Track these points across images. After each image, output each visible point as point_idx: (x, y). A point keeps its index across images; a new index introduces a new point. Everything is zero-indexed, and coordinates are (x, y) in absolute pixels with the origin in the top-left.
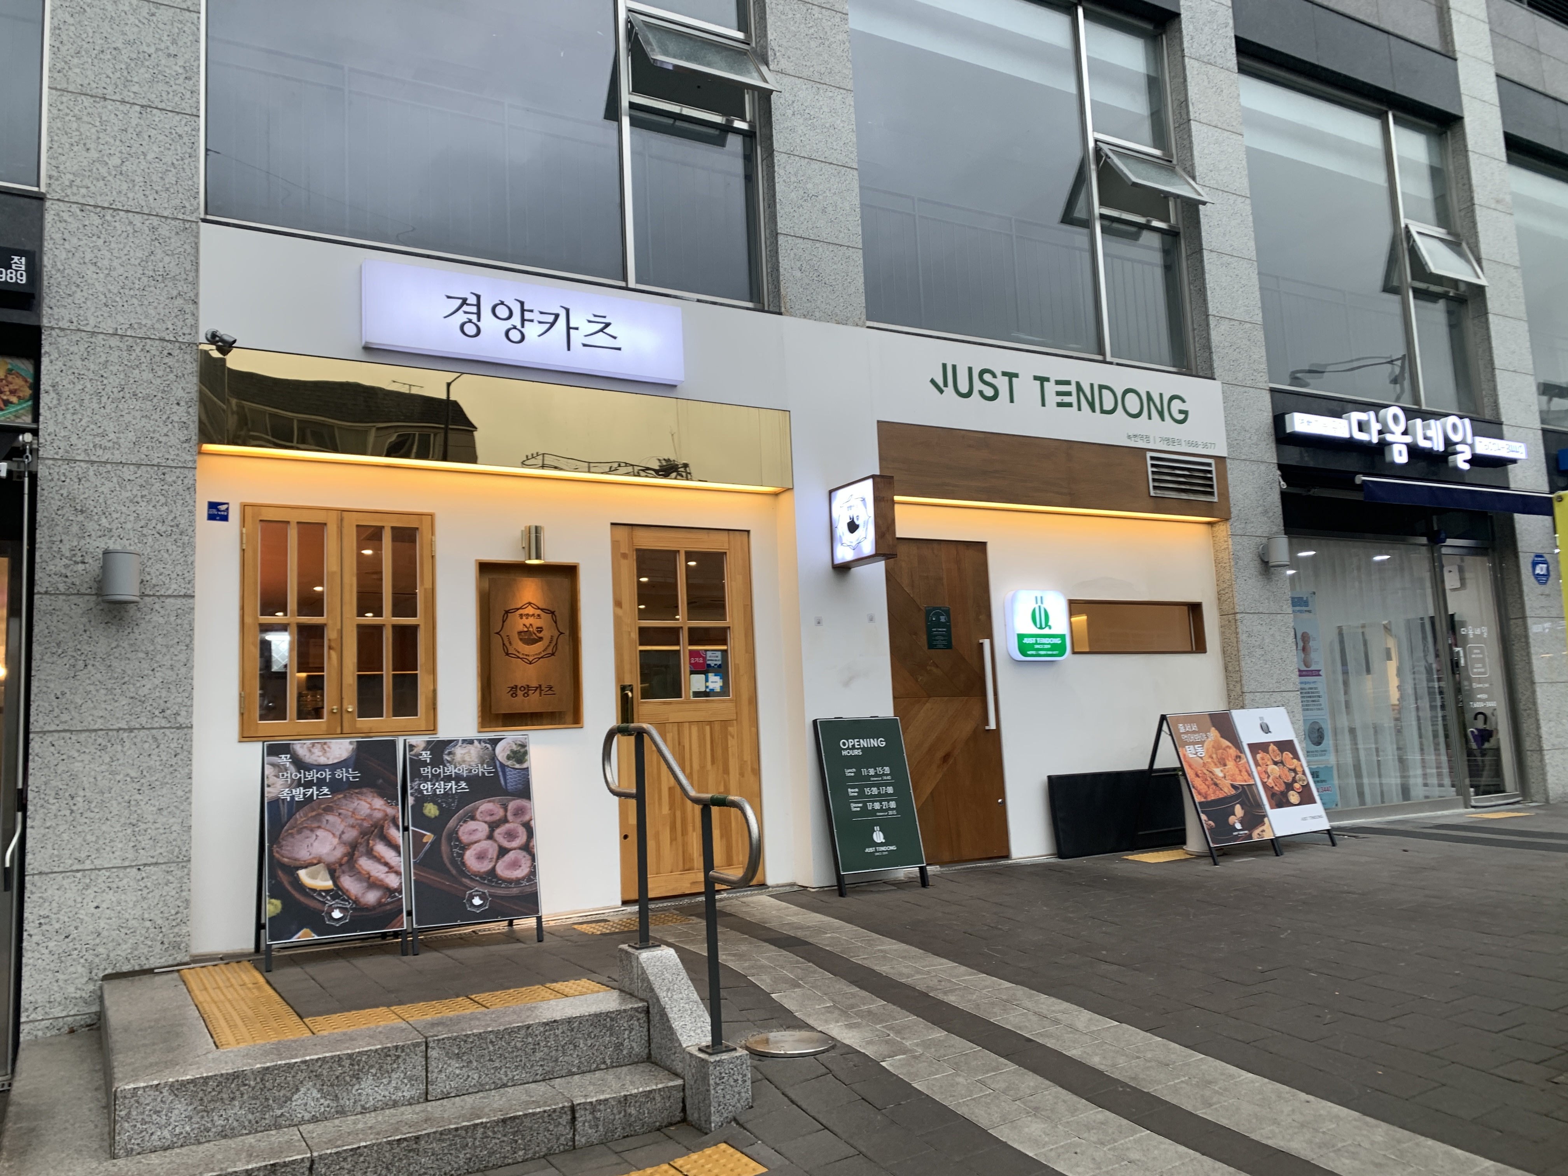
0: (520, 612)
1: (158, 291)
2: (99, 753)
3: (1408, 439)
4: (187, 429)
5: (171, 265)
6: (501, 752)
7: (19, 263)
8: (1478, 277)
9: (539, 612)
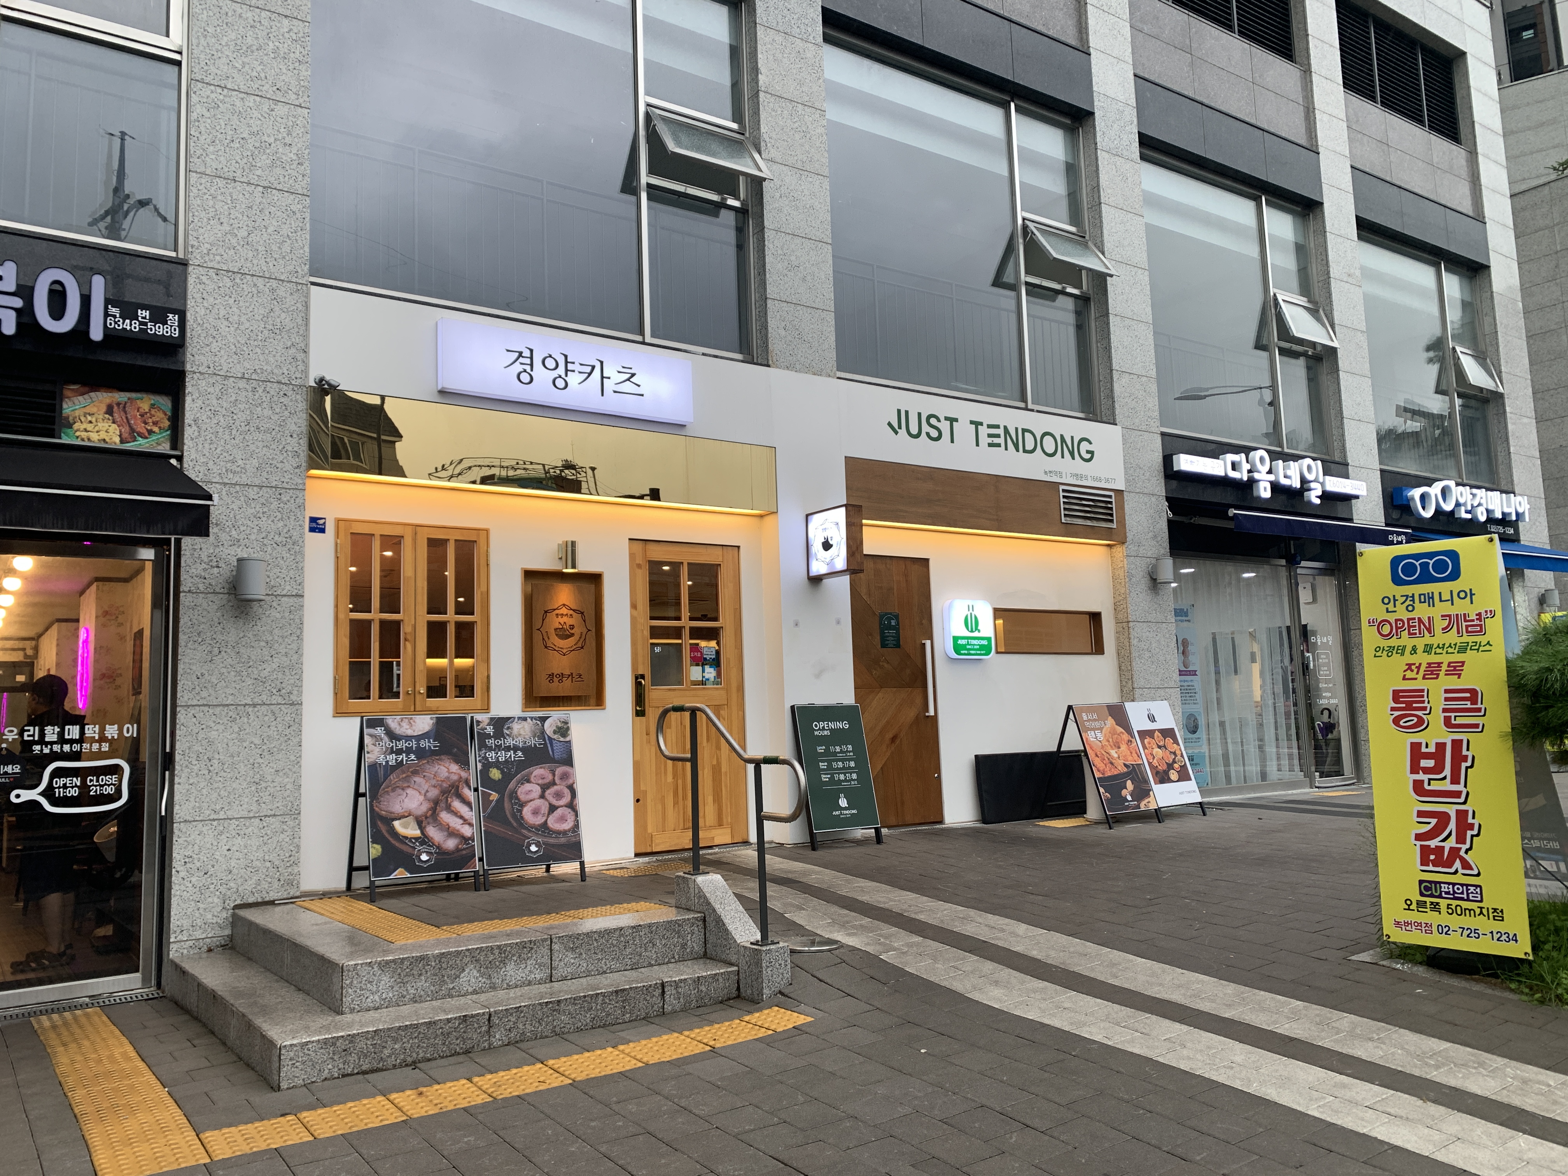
0: (557, 612)
1: (276, 342)
2: (230, 724)
3: (1272, 477)
4: (298, 457)
5: (286, 320)
6: (549, 727)
7: (173, 319)
8: (1332, 341)
9: (571, 612)
